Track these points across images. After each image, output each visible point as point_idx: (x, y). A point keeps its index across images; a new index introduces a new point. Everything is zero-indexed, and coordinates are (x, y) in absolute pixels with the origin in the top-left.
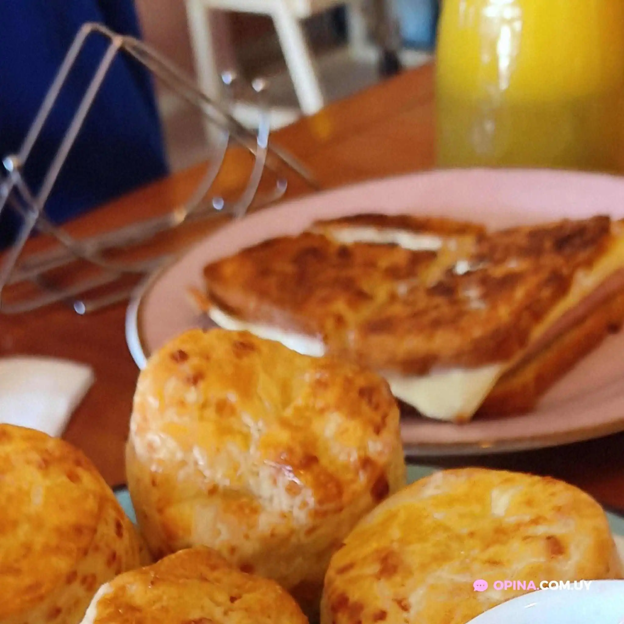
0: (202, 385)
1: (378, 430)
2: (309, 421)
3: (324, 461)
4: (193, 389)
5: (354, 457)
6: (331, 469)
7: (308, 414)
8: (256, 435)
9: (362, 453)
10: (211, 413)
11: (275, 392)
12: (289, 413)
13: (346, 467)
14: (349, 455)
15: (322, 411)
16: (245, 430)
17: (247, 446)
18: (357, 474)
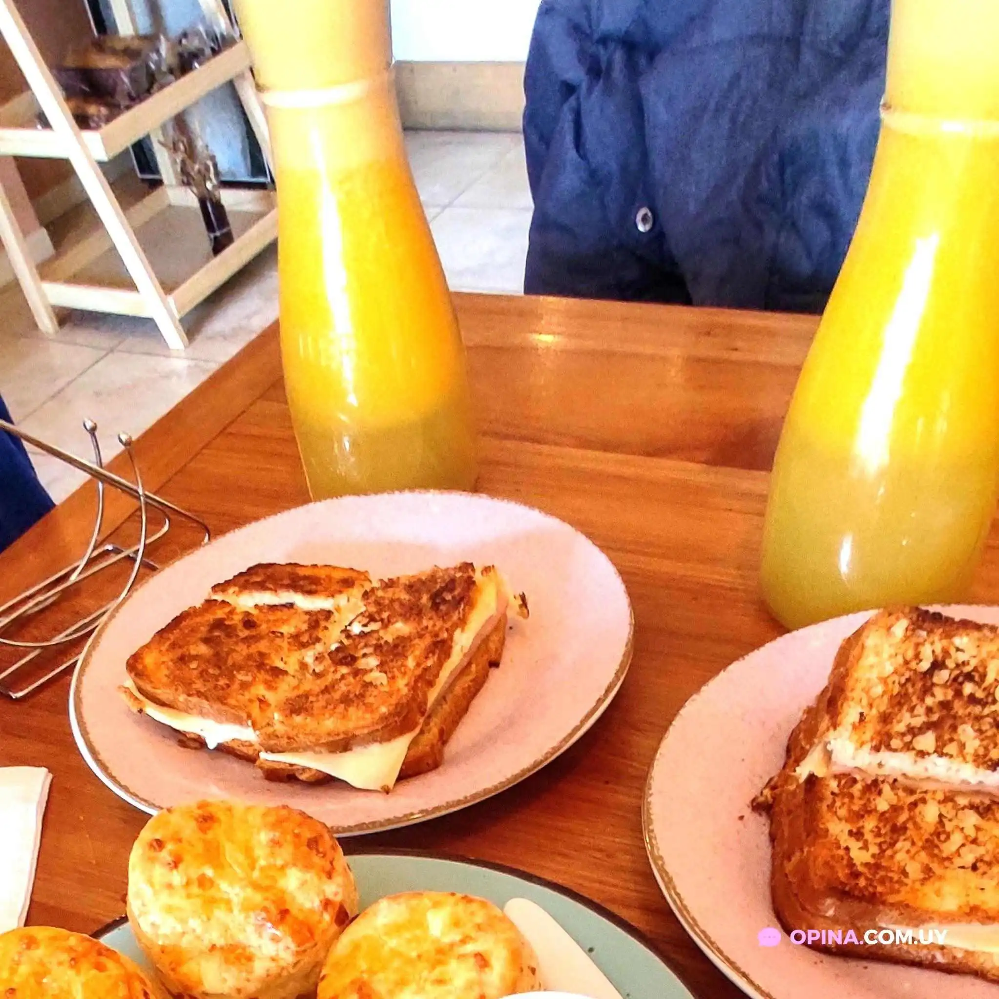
0: (181, 867)
1: (329, 875)
2: (274, 879)
3: (294, 911)
4: (175, 872)
5: (317, 903)
6: (301, 917)
7: (271, 873)
8: (235, 900)
9: (322, 897)
10: (195, 890)
11: (241, 858)
12: (256, 874)
13: (312, 911)
14: (313, 903)
15: (283, 868)
16: (225, 896)
17: (230, 910)
18: (322, 915)
